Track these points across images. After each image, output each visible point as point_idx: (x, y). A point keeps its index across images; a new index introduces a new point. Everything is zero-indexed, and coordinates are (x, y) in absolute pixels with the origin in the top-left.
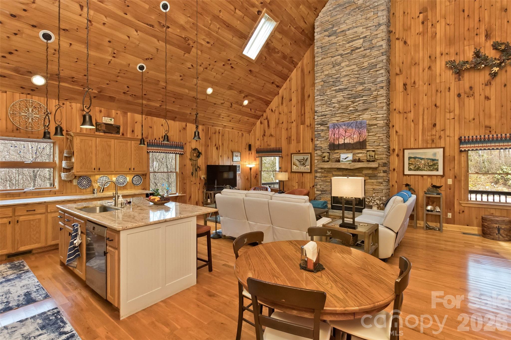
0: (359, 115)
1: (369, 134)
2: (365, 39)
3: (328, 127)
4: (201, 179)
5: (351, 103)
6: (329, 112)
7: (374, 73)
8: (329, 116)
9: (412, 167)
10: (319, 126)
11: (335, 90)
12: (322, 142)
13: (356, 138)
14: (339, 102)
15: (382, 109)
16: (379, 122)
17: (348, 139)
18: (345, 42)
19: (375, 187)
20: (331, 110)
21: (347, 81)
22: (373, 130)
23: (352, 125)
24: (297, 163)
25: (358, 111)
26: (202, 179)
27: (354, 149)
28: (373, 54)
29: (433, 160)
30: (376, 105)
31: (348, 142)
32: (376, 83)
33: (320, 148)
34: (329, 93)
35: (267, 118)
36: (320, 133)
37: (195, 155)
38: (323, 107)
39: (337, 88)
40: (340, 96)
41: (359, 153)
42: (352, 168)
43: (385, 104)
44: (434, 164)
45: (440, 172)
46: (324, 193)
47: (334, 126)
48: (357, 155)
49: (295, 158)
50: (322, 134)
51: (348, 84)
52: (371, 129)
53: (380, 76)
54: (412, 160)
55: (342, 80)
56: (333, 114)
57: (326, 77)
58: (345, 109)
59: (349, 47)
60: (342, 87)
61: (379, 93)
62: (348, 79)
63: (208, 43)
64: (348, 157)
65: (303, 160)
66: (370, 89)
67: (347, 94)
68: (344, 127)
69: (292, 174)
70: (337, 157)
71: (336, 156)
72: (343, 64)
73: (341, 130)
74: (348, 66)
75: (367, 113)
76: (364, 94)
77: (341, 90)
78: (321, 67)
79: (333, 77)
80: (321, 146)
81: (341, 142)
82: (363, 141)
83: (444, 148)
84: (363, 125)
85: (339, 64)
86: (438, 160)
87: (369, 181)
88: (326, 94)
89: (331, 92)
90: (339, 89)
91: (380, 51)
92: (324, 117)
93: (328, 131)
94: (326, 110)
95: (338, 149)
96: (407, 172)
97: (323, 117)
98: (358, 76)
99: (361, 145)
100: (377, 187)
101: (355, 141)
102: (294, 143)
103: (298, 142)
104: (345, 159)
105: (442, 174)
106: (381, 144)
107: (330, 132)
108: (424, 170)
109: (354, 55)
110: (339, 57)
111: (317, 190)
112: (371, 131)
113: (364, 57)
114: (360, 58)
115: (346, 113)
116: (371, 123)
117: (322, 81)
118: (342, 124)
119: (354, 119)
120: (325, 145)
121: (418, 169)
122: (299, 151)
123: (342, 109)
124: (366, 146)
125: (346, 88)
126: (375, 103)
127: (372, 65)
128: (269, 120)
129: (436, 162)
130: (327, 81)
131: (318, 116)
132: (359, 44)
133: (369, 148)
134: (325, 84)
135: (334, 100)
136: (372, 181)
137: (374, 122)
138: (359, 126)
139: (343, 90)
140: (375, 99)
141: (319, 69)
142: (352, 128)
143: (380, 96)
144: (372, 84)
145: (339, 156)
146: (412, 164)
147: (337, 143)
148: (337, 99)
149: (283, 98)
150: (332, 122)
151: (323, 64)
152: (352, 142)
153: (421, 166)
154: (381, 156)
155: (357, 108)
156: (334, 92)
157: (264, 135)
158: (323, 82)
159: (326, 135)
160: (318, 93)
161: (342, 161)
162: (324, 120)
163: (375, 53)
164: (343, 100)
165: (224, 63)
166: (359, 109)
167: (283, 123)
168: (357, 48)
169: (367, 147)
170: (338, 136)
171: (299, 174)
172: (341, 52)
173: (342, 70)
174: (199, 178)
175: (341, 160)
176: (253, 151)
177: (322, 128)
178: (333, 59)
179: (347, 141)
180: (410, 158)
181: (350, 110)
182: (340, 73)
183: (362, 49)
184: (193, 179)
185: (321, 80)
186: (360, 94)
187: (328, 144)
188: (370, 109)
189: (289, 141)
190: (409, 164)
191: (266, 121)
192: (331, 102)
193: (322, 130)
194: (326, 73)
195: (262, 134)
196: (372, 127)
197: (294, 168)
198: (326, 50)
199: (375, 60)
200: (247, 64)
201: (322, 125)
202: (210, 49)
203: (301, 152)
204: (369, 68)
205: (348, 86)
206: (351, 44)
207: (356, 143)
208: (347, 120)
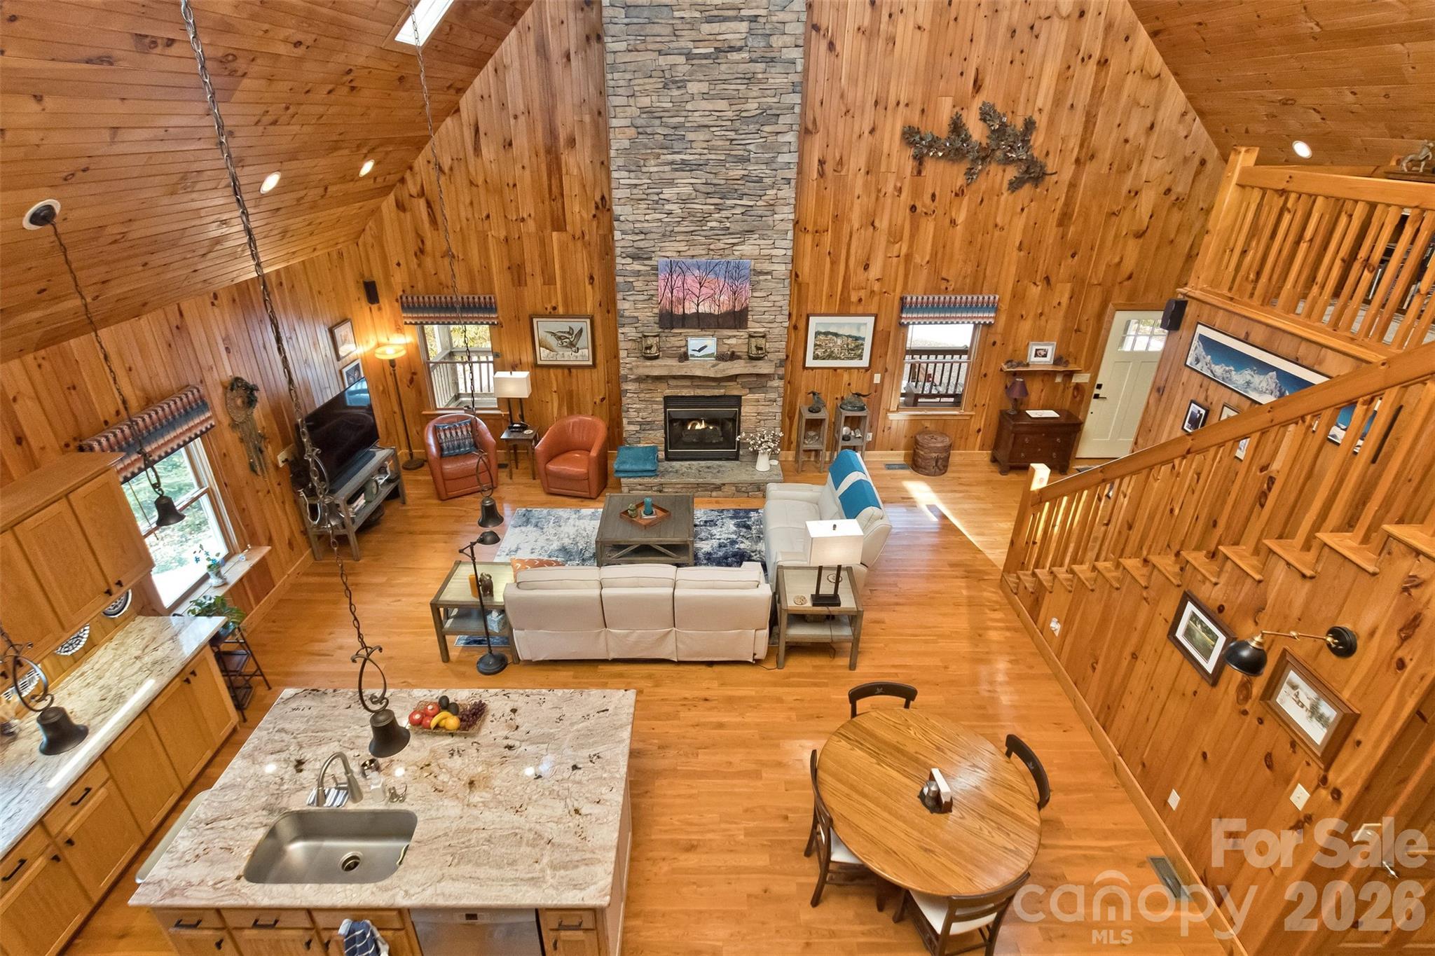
0: (734, 244)
1: (755, 294)
2: (753, 24)
3: (655, 268)
4: (277, 467)
5: (713, 207)
6: (655, 224)
7: (771, 139)
8: (655, 236)
9: (819, 352)
10: (629, 260)
11: (672, 163)
12: (639, 306)
13: (725, 302)
14: (684, 201)
15: (784, 237)
16: (776, 267)
17: (707, 304)
18: (697, 15)
19: (761, 409)
20: (660, 220)
21: (705, 145)
22: (763, 285)
23: (717, 268)
24: (553, 341)
25: (730, 234)
26: (281, 465)
27: (719, 326)
28: (771, 81)
29: (857, 339)
30: (771, 223)
31: (708, 311)
32: (774, 166)
33: (634, 320)
34: (655, 169)
35: (422, 193)
36: (631, 280)
37: (239, 402)
38: (638, 209)
39: (678, 157)
40: (685, 184)
41: (730, 337)
42: (719, 376)
43: (791, 226)
44: (857, 346)
45: (865, 362)
46: (648, 427)
47: (671, 267)
48: (726, 341)
49: (544, 328)
50: (639, 285)
51: (706, 151)
52: (758, 282)
53: (785, 149)
54: (822, 337)
55: (690, 136)
56: (668, 233)
57: (644, 116)
58: (699, 223)
59: (711, 37)
60: (691, 157)
61: (781, 194)
62: (707, 137)
63: (298, 44)
64: (705, 347)
65: (568, 333)
66: (760, 180)
67: (704, 181)
68: (697, 273)
69: (538, 371)
70: (678, 344)
71: (675, 341)
72: (693, 87)
73: (689, 280)
74: (705, 96)
75: (752, 242)
76: (746, 191)
77: (684, 166)
78: (628, 76)
79: (664, 120)
80: (636, 314)
81: (690, 308)
82: (741, 311)
83: (876, 317)
84: (743, 273)
85: (681, 84)
86: (864, 339)
87: (750, 396)
88: (644, 169)
89: (661, 168)
90: (683, 162)
91: (790, 76)
92: (642, 236)
93: (653, 278)
94: (647, 217)
95: (683, 327)
96: (810, 362)
97: (638, 238)
98: (732, 135)
99: (737, 318)
100: (767, 409)
101: (724, 309)
102: (535, 284)
103: (549, 281)
104: (699, 351)
105: (867, 365)
106: (779, 319)
107: (662, 283)
108: (840, 358)
109: (723, 67)
110: (682, 59)
111: (629, 423)
112: (760, 287)
113: (750, 79)
114: (739, 81)
115: (702, 233)
116: (759, 267)
117: (633, 125)
118: (693, 265)
119: (721, 252)
120: (648, 314)
121: (830, 356)
122: (554, 308)
123: (692, 222)
124: (746, 320)
125: (701, 162)
126: (770, 218)
127: (769, 112)
128: (429, 198)
129: (860, 342)
130: (649, 130)
131: (624, 232)
132: (738, 36)
133: (754, 327)
134: (640, 136)
135: (668, 193)
136: (757, 396)
137: (766, 266)
138: (735, 273)
139: (694, 167)
140: (771, 208)
141: (622, 83)
142: (717, 276)
143: (782, 201)
144: (764, 167)
145: (683, 343)
146: (820, 345)
147: (678, 311)
148: (676, 190)
149: (477, 131)
150: (664, 254)
151: (631, 67)
152: (715, 310)
153: (836, 351)
154: (776, 345)
155: (728, 225)
156: (667, 168)
157: (422, 251)
158: (633, 130)
159: (647, 288)
160: (620, 162)
161: (693, 356)
162: (641, 244)
163: (778, 79)
164: (693, 196)
165: (330, 87)
166: (734, 227)
167: (488, 217)
168: (732, 49)
169: (750, 324)
170: (681, 295)
171: (559, 371)
172: (685, 43)
173: (689, 106)
174: (272, 470)
175: (690, 352)
176: (387, 304)
177: (637, 266)
178: (662, 61)
179: (704, 308)
180: (818, 333)
181: (712, 229)
182: (685, 114)
183: (745, 55)
184: (260, 483)
185: (627, 122)
186: (736, 187)
187: (656, 311)
188: (760, 232)
189: (516, 277)
190: (815, 345)
191: (422, 202)
192: (662, 196)
193: (638, 274)
194: (645, 101)
195: (412, 247)
196: (761, 278)
197: (544, 355)
198: (641, 21)
199: (775, 100)
200: (395, 64)
201: (635, 258)
202: (301, 59)
203: (561, 310)
204: (761, 120)
205: (706, 157)
206: (715, 28)
207: (727, 314)
208: (704, 252)
